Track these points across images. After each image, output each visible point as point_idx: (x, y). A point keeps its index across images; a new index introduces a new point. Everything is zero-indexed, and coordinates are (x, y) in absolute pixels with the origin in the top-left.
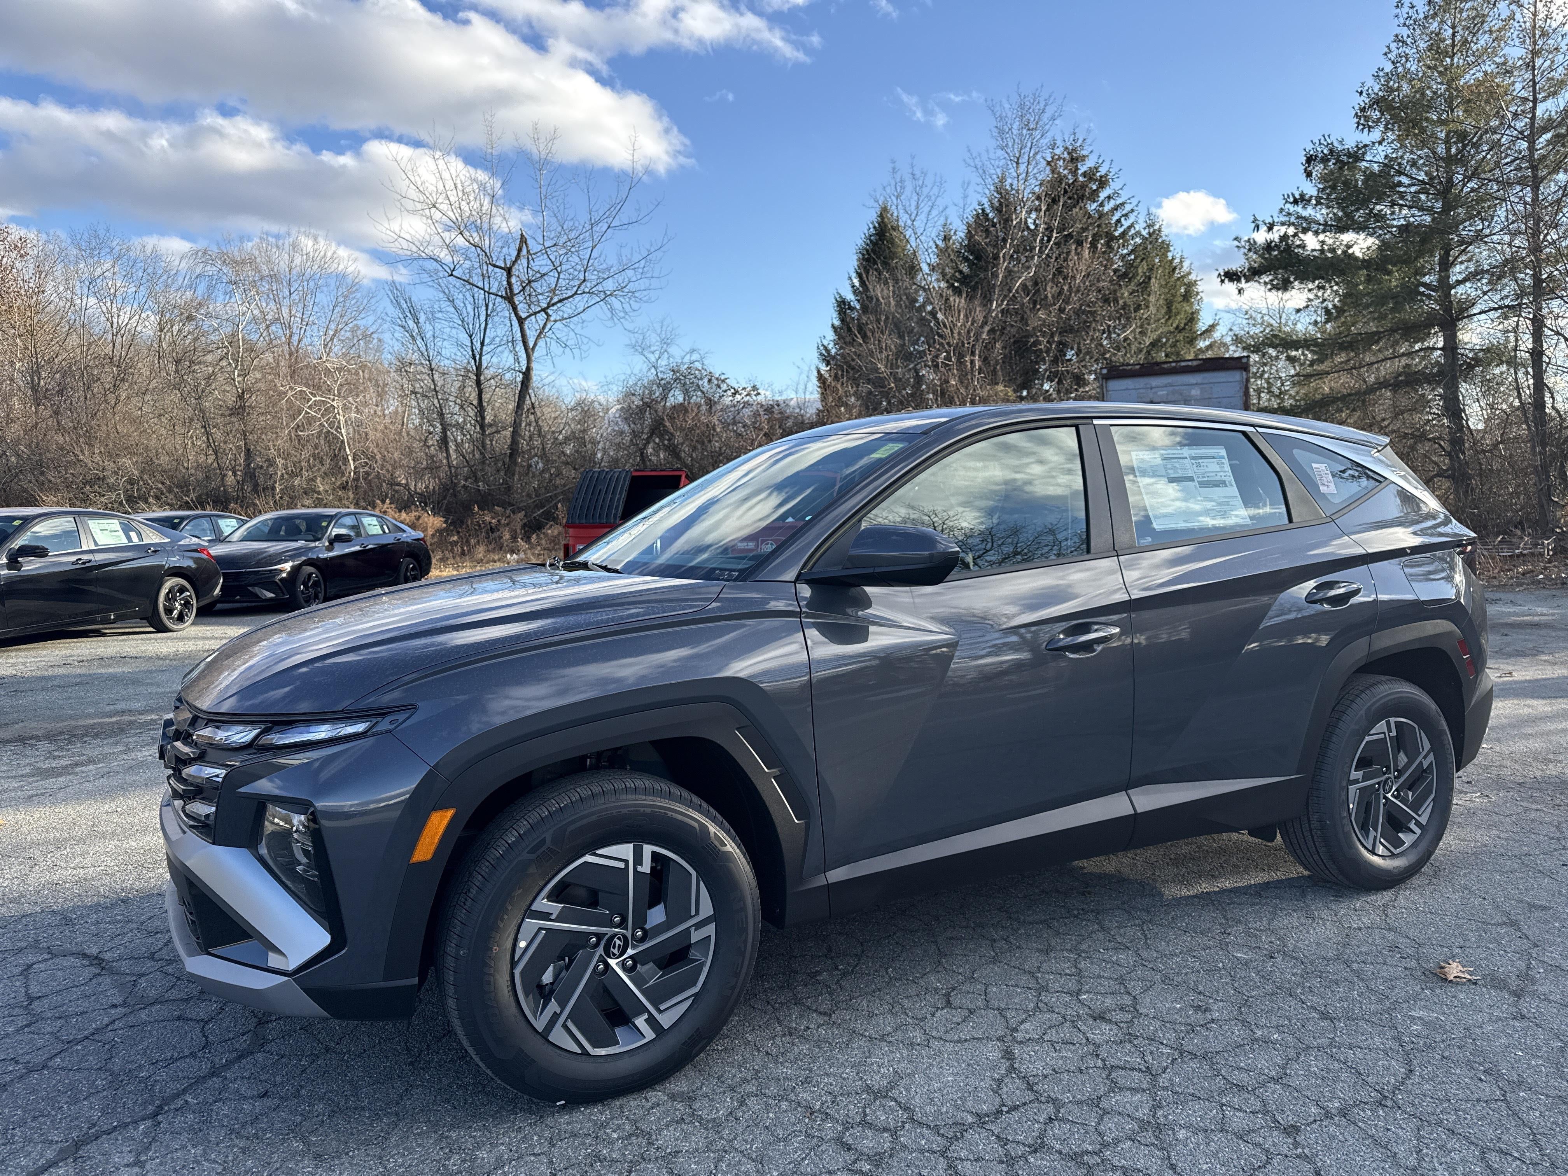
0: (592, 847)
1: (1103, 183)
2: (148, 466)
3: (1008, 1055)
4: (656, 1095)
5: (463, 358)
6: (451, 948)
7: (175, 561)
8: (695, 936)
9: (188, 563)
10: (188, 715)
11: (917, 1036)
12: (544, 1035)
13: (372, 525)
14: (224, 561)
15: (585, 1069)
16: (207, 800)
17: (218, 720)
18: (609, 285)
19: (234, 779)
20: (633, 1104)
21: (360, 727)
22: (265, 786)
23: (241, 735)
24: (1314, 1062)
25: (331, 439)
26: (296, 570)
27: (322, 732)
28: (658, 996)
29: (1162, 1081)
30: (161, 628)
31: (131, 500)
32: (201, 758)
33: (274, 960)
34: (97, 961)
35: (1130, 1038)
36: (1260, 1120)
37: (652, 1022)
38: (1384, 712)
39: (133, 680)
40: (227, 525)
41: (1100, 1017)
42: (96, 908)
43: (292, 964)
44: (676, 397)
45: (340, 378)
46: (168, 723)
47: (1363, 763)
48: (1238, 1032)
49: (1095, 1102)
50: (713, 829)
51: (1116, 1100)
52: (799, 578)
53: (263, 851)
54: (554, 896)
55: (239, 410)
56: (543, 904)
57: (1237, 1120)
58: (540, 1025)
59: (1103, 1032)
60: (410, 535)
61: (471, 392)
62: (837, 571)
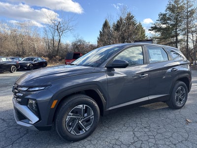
0: (77, 105)
1: (133, 17)
2: (10, 51)
3: (134, 133)
4: (86, 140)
5: (51, 38)
6: (57, 120)
7: (13, 63)
8: (91, 118)
9: (15, 64)
10: (17, 86)
11: (121, 131)
12: (70, 132)
13: (40, 59)
14: (20, 63)
15: (76, 137)
16: (20, 98)
17: (21, 87)
18: (71, 28)
19: (24, 95)
20: (82, 142)
21: (43, 88)
22: (29, 97)
23: (25, 89)
24: (176, 134)
25: (34, 48)
26: (30, 65)
27: (37, 89)
28: (86, 126)
29: (156, 137)
30: (11, 72)
31: (7, 55)
32: (19, 92)
33: (30, 122)
34: (3, 120)
35: (150, 131)
36: (170, 143)
37: (85, 130)
38: (180, 86)
39: (8, 79)
40: (20, 59)
41: (145, 128)
42: (3, 112)
43: (33, 123)
44: (79, 43)
45: (35, 40)
46: (14, 87)
47: (177, 92)
48: (165, 130)
49: (147, 141)
50: (94, 103)
51: (150, 140)
52: (105, 67)
53: (28, 106)
54: (71, 112)
55: (22, 44)
56: (70, 114)
57: (167, 143)
58: (69, 131)
59: (146, 130)
60: (45, 60)
61: (52, 42)
62: (111, 66)
